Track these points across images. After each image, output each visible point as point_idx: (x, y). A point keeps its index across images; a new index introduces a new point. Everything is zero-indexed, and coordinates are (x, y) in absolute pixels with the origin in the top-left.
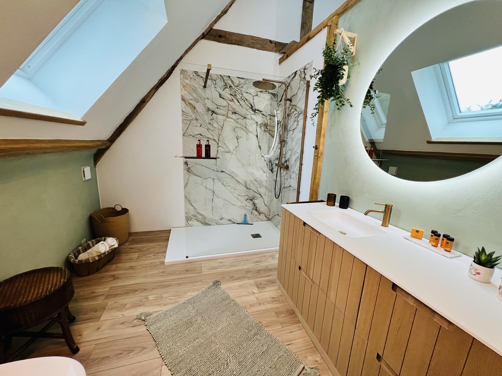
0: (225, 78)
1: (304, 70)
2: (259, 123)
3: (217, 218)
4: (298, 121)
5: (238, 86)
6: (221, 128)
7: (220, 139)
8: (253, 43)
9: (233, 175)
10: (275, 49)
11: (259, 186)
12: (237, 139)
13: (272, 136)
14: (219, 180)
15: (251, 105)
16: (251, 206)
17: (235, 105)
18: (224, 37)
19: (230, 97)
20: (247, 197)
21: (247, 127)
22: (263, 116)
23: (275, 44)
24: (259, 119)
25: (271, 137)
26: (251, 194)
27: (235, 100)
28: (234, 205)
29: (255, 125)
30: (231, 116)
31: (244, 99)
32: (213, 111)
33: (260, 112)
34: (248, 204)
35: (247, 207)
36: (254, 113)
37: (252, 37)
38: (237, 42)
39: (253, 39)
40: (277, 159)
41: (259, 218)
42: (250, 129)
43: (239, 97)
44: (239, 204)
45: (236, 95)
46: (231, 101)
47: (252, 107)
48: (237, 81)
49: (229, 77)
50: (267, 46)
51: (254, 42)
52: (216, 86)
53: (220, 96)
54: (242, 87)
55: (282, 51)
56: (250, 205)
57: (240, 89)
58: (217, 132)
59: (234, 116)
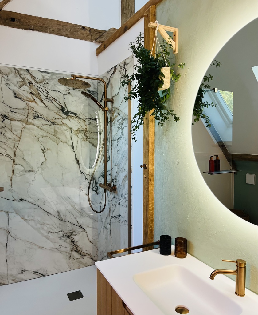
0: (21, 72)
1: (124, 65)
2: (75, 128)
3: (15, 272)
4: (122, 129)
5: (41, 83)
6: (17, 139)
7: (17, 154)
8: (60, 29)
9: (38, 203)
10: (89, 37)
11: (79, 215)
12: (44, 152)
13: (94, 145)
14: (17, 212)
15: (62, 106)
16: (68, 246)
17: (38, 107)
18: (19, 21)
19: (30, 96)
20: (61, 234)
21: (58, 136)
22: (79, 120)
23: (90, 31)
24: (74, 124)
25: (93, 147)
26: (68, 228)
27: (37, 100)
28: (42, 248)
29: (68, 133)
30: (33, 122)
31: (51, 99)
32: (5, 116)
33: (75, 114)
34: (64, 244)
35: (63, 249)
36: (66, 117)
37: (59, 23)
38: (37, 28)
39: (60, 25)
40: (102, 176)
41: (80, 262)
42: (62, 138)
43: (43, 96)
44: (50, 245)
45: (39, 94)
46: (31, 101)
47: (62, 109)
48: (39, 77)
49: (28, 70)
50: (79, 33)
51: (61, 27)
52: (8, 82)
53: (16, 95)
54: (47, 83)
55: (99, 40)
56: (66, 245)
57: (45, 86)
58: (11, 144)
59: (37, 122)
